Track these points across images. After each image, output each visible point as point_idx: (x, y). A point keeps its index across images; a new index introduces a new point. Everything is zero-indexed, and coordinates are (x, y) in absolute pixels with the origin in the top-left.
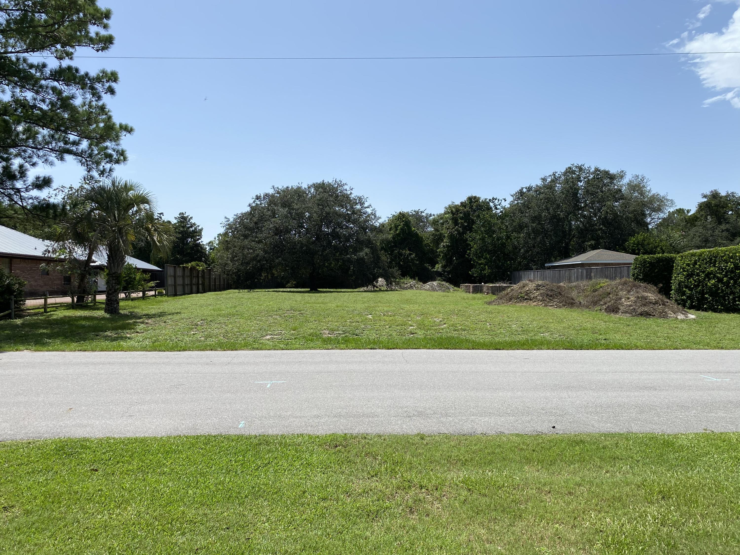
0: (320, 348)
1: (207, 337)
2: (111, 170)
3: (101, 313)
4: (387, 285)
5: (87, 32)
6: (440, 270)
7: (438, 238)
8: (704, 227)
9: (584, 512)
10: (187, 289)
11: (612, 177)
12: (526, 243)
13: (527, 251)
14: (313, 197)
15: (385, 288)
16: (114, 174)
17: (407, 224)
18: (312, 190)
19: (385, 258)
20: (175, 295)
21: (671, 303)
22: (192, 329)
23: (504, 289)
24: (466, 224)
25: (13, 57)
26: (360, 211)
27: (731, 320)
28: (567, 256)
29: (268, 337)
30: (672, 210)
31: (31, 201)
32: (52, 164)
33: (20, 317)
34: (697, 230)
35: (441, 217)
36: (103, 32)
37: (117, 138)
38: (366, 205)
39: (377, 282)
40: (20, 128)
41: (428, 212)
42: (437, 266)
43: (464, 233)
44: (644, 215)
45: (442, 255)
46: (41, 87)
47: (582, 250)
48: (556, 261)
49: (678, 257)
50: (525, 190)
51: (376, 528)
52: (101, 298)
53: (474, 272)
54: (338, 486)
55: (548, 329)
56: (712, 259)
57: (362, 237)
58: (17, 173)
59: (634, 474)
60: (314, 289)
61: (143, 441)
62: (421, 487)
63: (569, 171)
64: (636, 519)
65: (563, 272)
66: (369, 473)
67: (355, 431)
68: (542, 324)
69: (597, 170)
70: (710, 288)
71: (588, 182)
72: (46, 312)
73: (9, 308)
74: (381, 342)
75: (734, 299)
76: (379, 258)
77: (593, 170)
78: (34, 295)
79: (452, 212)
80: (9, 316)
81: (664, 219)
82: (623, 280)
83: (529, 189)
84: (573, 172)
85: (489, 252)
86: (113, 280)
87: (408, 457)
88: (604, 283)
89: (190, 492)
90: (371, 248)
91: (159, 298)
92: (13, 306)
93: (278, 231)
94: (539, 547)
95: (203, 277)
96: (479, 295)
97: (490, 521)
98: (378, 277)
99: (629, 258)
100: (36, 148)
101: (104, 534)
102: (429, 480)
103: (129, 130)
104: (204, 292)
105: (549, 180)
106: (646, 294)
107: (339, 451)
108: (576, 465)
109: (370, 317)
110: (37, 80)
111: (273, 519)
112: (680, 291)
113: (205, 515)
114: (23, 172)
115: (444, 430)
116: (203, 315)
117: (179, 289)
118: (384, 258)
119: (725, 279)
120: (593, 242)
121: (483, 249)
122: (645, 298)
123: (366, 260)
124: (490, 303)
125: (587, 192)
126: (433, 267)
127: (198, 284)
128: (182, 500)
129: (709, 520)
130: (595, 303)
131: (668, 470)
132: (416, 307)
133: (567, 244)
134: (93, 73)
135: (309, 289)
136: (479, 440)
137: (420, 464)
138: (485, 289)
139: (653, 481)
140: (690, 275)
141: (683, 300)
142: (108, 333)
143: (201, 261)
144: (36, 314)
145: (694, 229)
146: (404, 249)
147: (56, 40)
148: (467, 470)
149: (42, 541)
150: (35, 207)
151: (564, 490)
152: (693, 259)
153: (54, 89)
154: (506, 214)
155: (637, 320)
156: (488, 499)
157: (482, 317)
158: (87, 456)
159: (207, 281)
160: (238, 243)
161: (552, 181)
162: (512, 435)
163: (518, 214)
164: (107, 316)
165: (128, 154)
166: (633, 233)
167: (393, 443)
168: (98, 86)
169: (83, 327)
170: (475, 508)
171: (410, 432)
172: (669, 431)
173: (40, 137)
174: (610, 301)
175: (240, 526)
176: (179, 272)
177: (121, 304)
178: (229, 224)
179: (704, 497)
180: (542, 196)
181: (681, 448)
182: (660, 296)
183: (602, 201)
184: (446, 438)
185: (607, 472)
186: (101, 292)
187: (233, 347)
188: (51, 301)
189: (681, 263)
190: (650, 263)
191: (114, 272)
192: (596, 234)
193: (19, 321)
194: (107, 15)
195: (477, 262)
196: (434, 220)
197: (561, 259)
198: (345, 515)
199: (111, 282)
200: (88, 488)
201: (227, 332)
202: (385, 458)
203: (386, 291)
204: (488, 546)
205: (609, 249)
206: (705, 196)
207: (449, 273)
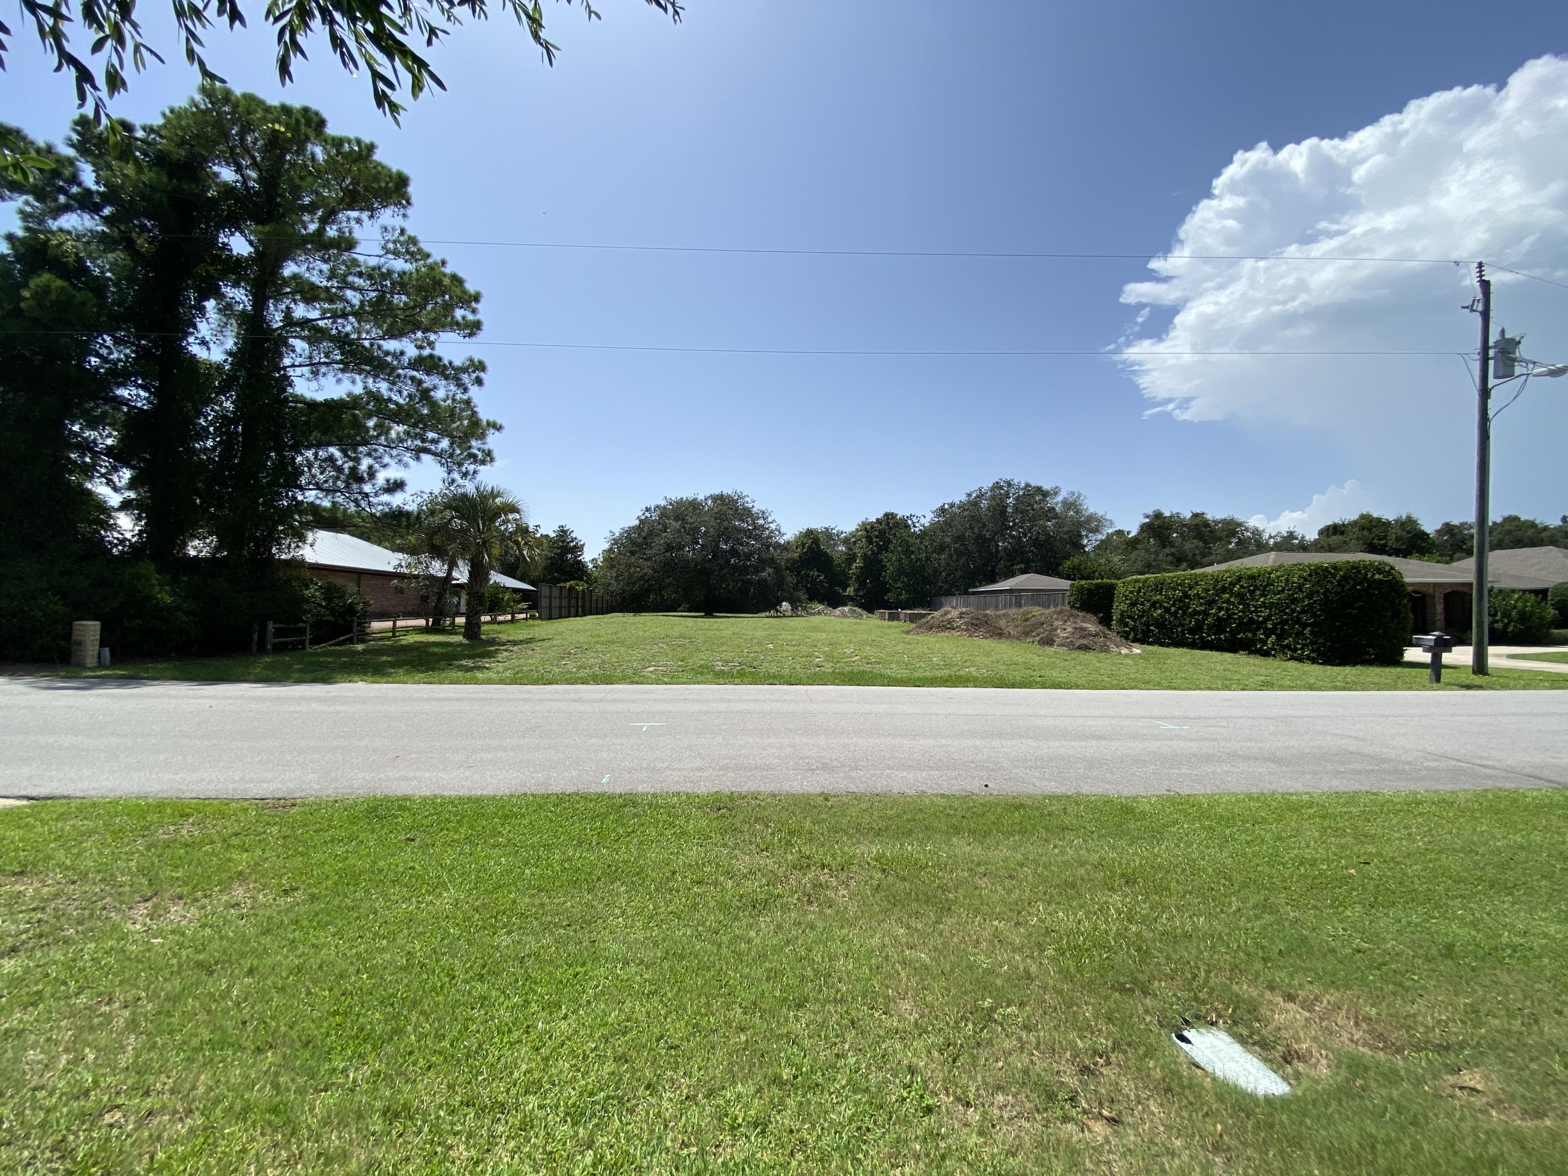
0: (710, 683)
1: (579, 668)
2: (475, 472)
3: (459, 638)
4: (793, 610)
5: (453, 317)
6: (852, 594)
7: (851, 558)
8: (1147, 550)
9: (1029, 903)
10: (564, 612)
11: (1046, 495)
12: (948, 565)
13: (949, 575)
14: (710, 509)
15: (790, 613)
16: (479, 477)
17: (816, 541)
18: (709, 502)
19: (791, 579)
20: (550, 618)
21: (1112, 635)
22: (563, 658)
23: (924, 616)
24: (881, 543)
25: (367, 343)
26: (762, 526)
27: (1181, 655)
28: (993, 581)
29: (651, 669)
30: (1110, 531)
31: (380, 507)
32: (406, 466)
33: (363, 641)
34: (1139, 554)
35: (853, 535)
36: (470, 317)
37: (482, 437)
38: (770, 520)
39: (781, 607)
40: (371, 423)
41: (840, 528)
42: (848, 589)
43: (879, 553)
44: (1081, 537)
45: (854, 577)
46: (399, 376)
47: (1011, 574)
48: (981, 586)
49: (1119, 583)
50: (946, 507)
51: (763, 926)
52: (460, 620)
53: (890, 597)
54: (718, 865)
55: (973, 663)
56: (1158, 587)
57: (765, 556)
58: (365, 475)
59: (1088, 851)
60: (709, 614)
61: (477, 800)
62: (823, 866)
63: (997, 486)
64: (1095, 913)
65: (989, 598)
66: (758, 846)
67: (744, 789)
68: (966, 657)
69: (1027, 485)
70: (1157, 619)
71: (1017, 499)
72: (394, 636)
73: (350, 630)
74: (782, 677)
75: (1183, 631)
76: (783, 578)
77: (1023, 485)
78: (382, 616)
79: (866, 530)
80: (351, 641)
81: (1102, 541)
82: (1059, 608)
83: (952, 505)
84: (1001, 488)
85: (907, 575)
86: (475, 600)
87: (808, 824)
88: (1036, 611)
89: (527, 871)
90: (775, 568)
91: (531, 622)
92: (355, 629)
93: (669, 548)
94: (974, 955)
95: (583, 598)
96: (895, 623)
97: (910, 917)
98: (782, 601)
99: (1065, 584)
100: (389, 447)
101: (406, 931)
102: (834, 856)
103: (498, 428)
104: (584, 615)
105: (974, 495)
106: (1085, 625)
107: (723, 816)
108: (1017, 838)
109: (771, 646)
110: (394, 369)
111: (630, 912)
112: (1122, 622)
113: (542, 905)
114: (372, 474)
115: (852, 788)
116: (578, 642)
117: (555, 612)
118: (789, 579)
119: (1173, 609)
120: (1022, 566)
121: (900, 572)
122: (1084, 629)
123: (768, 582)
124: (908, 632)
125: (1016, 509)
126: (845, 590)
127: (577, 607)
128: (514, 884)
129: (1186, 915)
130: (1027, 634)
131: (1130, 845)
132: (824, 635)
133: (993, 568)
134: (457, 363)
136: (895, 802)
137: (822, 834)
138: (902, 616)
139: (1113, 860)
140: (1133, 604)
141: (1125, 632)
142: (464, 662)
143: (582, 580)
144: (381, 639)
145: (1135, 553)
146: (812, 569)
147: (417, 326)
148: (881, 842)
149: (323, 940)
150: (385, 515)
151: (1003, 873)
152: (1137, 585)
153: (413, 379)
154: (924, 533)
155: (1075, 654)
156: (907, 884)
157: (899, 648)
158: (405, 820)
159: (587, 603)
160: (624, 560)
161: (978, 496)
162: (936, 795)
163: (939, 533)
164: (466, 641)
165: (495, 454)
166: (1067, 557)
167: (790, 805)
168: (465, 378)
169: (435, 654)
170: (891, 898)
171: (811, 790)
172: (1125, 793)
173: (393, 434)
174: (1043, 632)
175: (585, 922)
176: (556, 592)
177: (484, 628)
178: (614, 539)
179: (1177, 882)
180: (967, 513)
181: (1143, 815)
182: (1101, 627)
183: (1033, 519)
184: (855, 799)
185: (1055, 847)
186: (462, 615)
187: (608, 680)
188: (400, 623)
189: (1123, 590)
190: (1089, 590)
191: (476, 591)
192: (1026, 556)
193: (360, 647)
194: (477, 298)
195: (893, 586)
196: (846, 538)
197: (987, 584)
198: (724, 907)
199: (474, 603)
200: (397, 866)
201: (604, 662)
202: (779, 826)
203: (791, 616)
204: (907, 952)
205: (1041, 573)
206: (1147, 517)
207: (862, 597)
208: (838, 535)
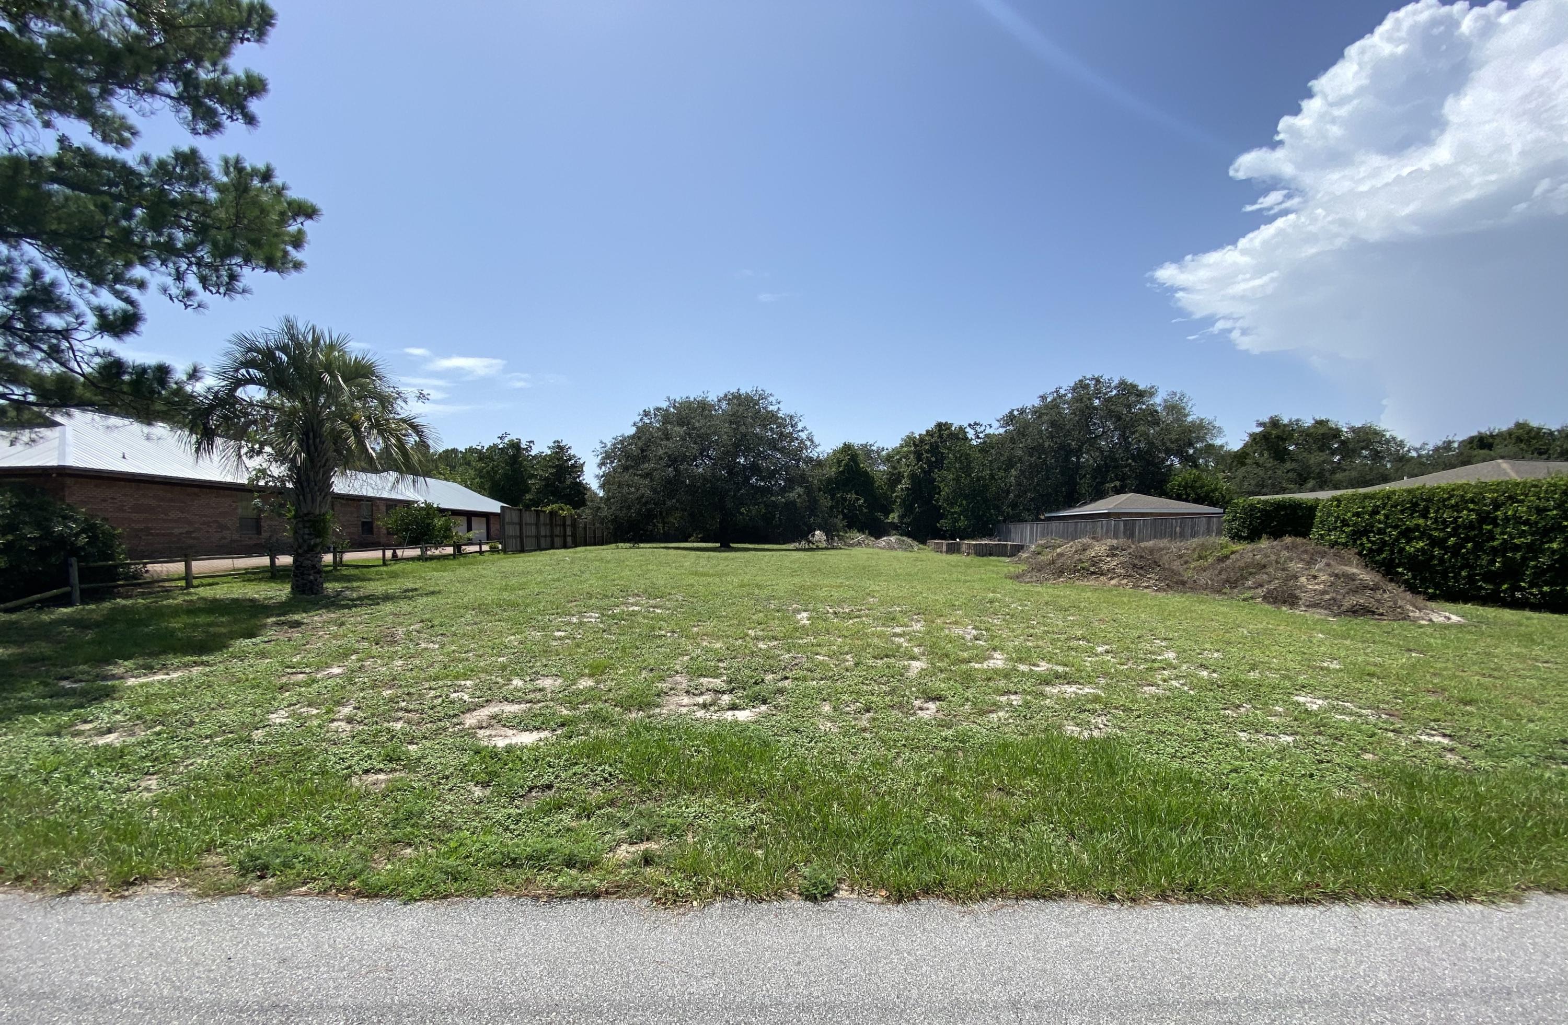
3: (282, 591)
4: (828, 540)
6: (896, 520)
7: (895, 479)
10: (544, 543)
11: (1141, 394)
12: (1018, 484)
13: (1019, 496)
14: (725, 412)
15: (824, 545)
17: (853, 458)
18: (724, 405)
19: (825, 502)
20: (522, 551)
24: (933, 459)
26: (790, 435)
28: (1077, 504)
35: (897, 451)
38: (800, 427)
39: (813, 536)
41: (881, 445)
42: (891, 516)
43: (930, 471)
45: (899, 500)
47: (1100, 495)
48: (1059, 509)
50: (1016, 413)
53: (944, 524)
57: (794, 473)
60: (725, 547)
63: (1081, 385)
65: (1081, 524)
69: (1121, 383)
71: (1107, 401)
72: (189, 586)
73: (59, 584)
76: (816, 501)
77: (1115, 382)
78: (165, 555)
79: (913, 445)
83: (1022, 411)
84: (1086, 387)
85: (966, 497)
86: (305, 527)
90: (806, 488)
91: (490, 556)
93: (671, 461)
95: (573, 526)
98: (815, 530)
103: (312, 214)
105: (1050, 398)
106: (1349, 570)
117: (529, 543)
118: (823, 502)
119: (1451, 541)
120: (1115, 484)
121: (958, 493)
122: (1351, 578)
123: (798, 505)
126: (887, 516)
127: (565, 536)
130: (1233, 585)
135: (718, 545)
138: (964, 548)
143: (575, 503)
146: (850, 491)
152: (1370, 504)
154: (992, 445)
161: (1055, 400)
163: (1008, 445)
174: (1269, 581)
178: (606, 452)
180: (1042, 420)
189: (1335, 511)
191: (305, 512)
192: (1122, 472)
195: (949, 511)
196: (888, 455)
197: (1068, 507)
199: (301, 532)
203: (826, 549)
206: (1260, 425)
207: (908, 525)
208: (878, 453)
